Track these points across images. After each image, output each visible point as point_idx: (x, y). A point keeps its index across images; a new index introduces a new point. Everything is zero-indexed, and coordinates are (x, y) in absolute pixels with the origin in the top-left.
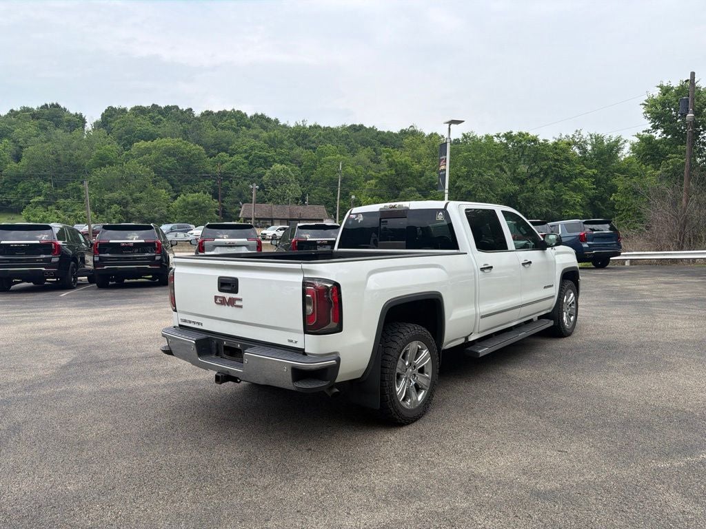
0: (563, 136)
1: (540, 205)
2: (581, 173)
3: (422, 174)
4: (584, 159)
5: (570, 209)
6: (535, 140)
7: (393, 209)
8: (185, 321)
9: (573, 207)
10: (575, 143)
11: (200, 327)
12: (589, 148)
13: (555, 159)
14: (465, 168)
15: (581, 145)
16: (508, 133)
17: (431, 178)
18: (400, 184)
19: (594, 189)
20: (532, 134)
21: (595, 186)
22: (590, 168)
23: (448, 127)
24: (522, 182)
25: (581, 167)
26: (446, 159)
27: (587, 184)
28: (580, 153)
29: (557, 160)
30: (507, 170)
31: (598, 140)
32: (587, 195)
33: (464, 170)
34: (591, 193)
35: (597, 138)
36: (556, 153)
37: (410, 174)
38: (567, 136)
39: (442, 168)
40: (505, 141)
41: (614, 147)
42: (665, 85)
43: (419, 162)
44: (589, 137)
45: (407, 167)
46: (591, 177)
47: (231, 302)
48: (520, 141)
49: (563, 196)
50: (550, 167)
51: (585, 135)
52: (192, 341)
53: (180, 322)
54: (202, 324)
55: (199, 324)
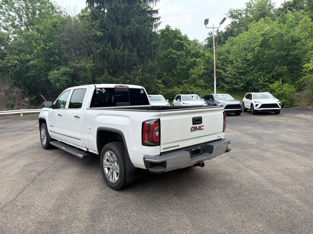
7: (121, 87)
11: (178, 148)
52: (188, 154)
53: (162, 151)
54: (178, 146)
55: (177, 146)
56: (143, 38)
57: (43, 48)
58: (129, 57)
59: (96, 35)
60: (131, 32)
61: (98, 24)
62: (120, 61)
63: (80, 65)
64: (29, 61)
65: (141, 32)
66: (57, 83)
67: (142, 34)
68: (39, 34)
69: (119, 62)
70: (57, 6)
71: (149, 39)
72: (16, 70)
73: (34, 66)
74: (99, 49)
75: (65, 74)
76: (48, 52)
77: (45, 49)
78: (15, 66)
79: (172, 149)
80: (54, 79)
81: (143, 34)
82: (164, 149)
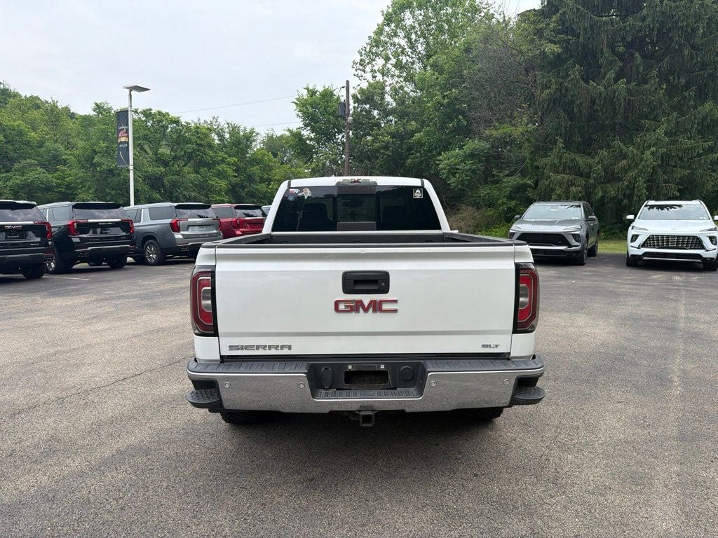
0: (202, 121)
1: (186, 189)
2: (223, 161)
3: (41, 144)
4: (223, 146)
5: (216, 194)
6: (177, 122)
8: (236, 348)
9: (219, 193)
10: (214, 130)
11: (285, 352)
12: (227, 136)
13: (198, 144)
14: (104, 143)
15: (219, 132)
16: (147, 110)
17: (55, 150)
18: (12, 154)
19: (236, 177)
20: (173, 114)
21: (237, 174)
22: (230, 156)
23: (128, 93)
24: (165, 164)
25: (222, 154)
26: (127, 130)
27: (230, 171)
28: (219, 140)
29: (200, 145)
30: (147, 149)
31: (234, 130)
32: (230, 182)
33: (103, 145)
34: (233, 180)
35: (234, 128)
36: (199, 138)
37: (28, 143)
38: (205, 122)
39: (123, 139)
40: (144, 118)
41: (249, 137)
42: (311, 88)
43: (34, 129)
44: (226, 126)
45: (21, 133)
46: (233, 164)
47: (376, 307)
48: (162, 121)
49: (209, 182)
50: (194, 151)
51: (222, 122)
52: (300, 374)
53: (226, 352)
54: (290, 347)
55: (282, 347)
56: (681, 37)
57: (439, 103)
58: (631, 98)
59: (543, 53)
60: (646, 27)
61: (552, 26)
62: (602, 110)
63: (500, 131)
64: (412, 134)
65: (677, 22)
66: (452, 177)
67: (679, 24)
68: (436, 74)
69: (600, 113)
70: (484, 4)
71: (704, 35)
72: (388, 156)
73: (420, 144)
74: (550, 88)
75: (472, 156)
76: (449, 110)
77: (442, 105)
78: (386, 147)
79: (261, 352)
80: (445, 169)
81: (682, 27)
82: (231, 348)
